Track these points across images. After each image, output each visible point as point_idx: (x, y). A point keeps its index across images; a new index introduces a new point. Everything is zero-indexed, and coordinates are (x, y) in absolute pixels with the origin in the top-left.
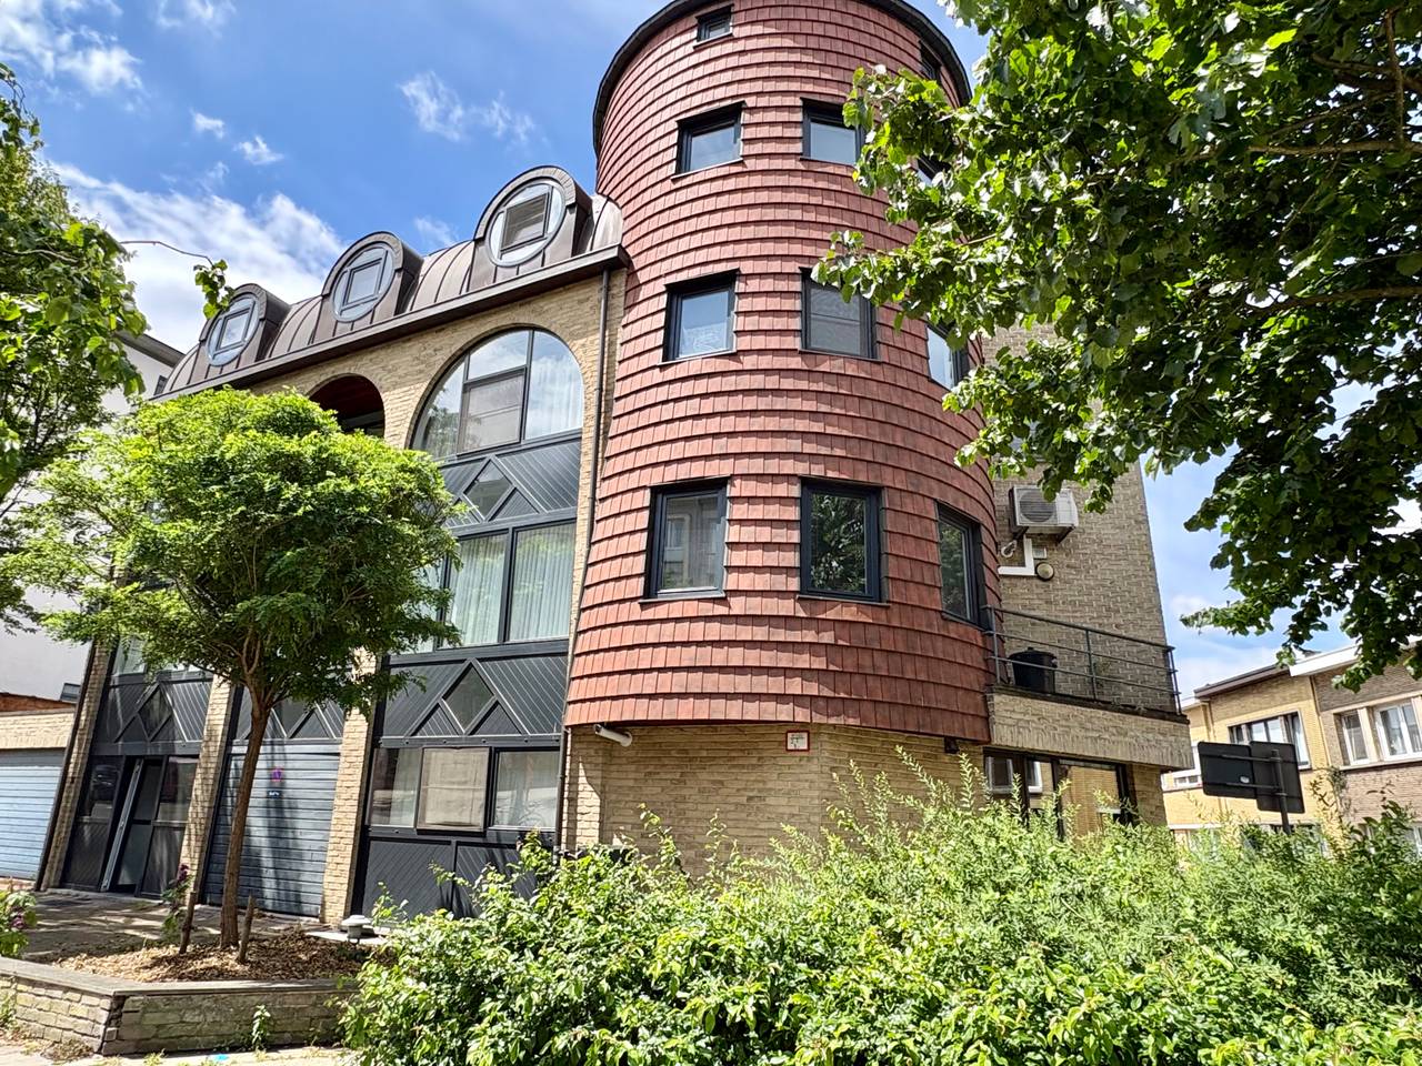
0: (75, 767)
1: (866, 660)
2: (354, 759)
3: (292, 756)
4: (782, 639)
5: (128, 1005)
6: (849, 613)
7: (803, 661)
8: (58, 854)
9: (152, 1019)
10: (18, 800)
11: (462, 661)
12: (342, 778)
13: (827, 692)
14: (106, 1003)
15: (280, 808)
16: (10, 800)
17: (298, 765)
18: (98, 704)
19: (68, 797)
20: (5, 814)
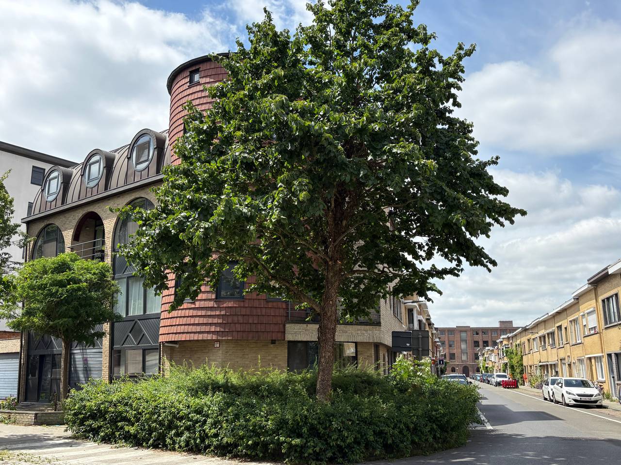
0: (23, 360)
1: (235, 318)
2: (106, 354)
3: (89, 353)
4: (210, 314)
5: (38, 416)
6: (230, 304)
7: (215, 321)
8: (22, 390)
9: (43, 418)
10: (6, 372)
11: (134, 320)
12: (104, 360)
13: (222, 330)
14: (34, 415)
15: (87, 371)
16: (4, 372)
17: (91, 356)
18: (27, 336)
19: (23, 370)
20: (2, 377)
